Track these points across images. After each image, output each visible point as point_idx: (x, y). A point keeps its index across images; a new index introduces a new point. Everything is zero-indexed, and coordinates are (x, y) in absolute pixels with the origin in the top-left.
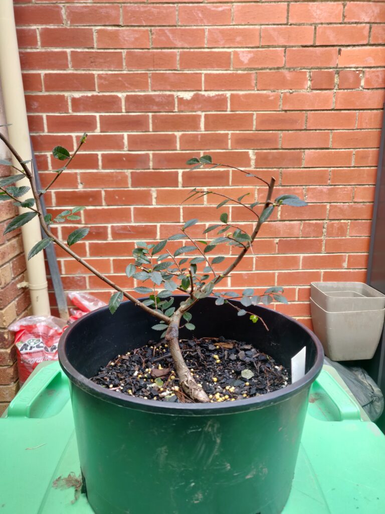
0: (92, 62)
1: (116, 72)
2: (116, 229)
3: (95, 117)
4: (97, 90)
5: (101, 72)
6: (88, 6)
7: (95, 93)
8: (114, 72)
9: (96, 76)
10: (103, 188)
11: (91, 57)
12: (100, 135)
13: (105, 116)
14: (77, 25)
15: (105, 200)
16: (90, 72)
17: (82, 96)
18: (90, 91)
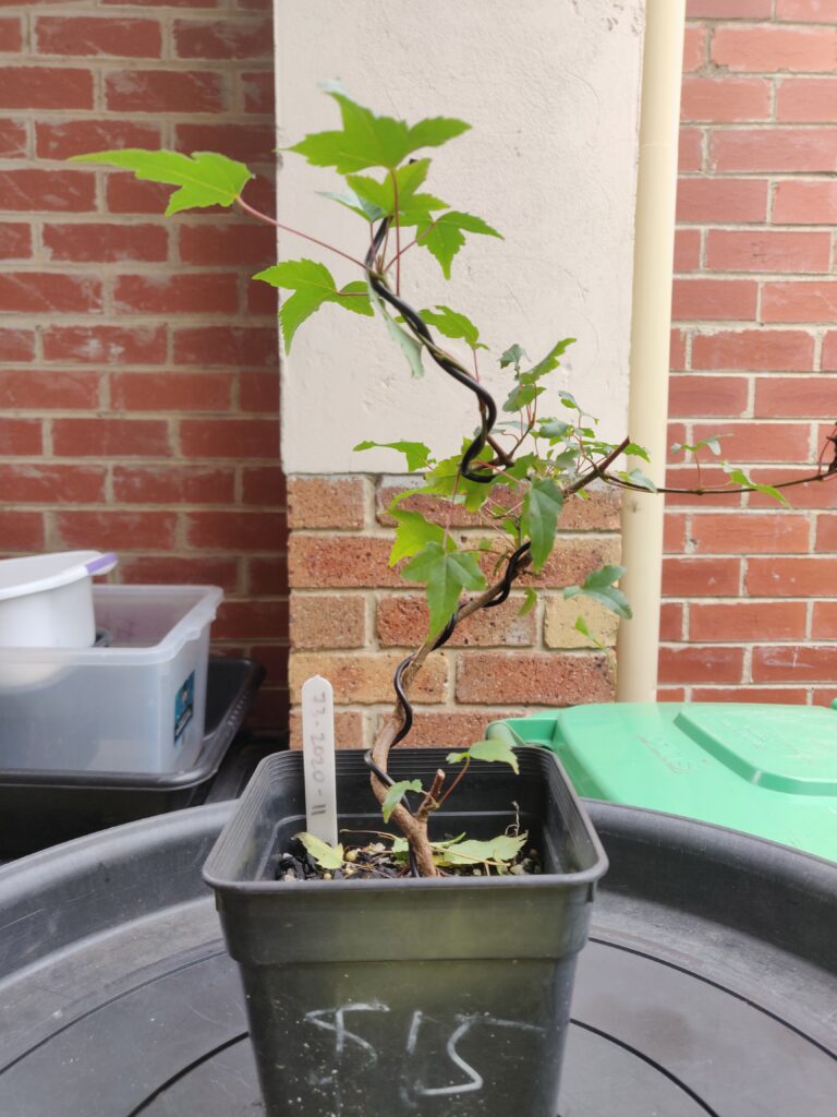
0: (755, 255)
1: (810, 279)
2: (766, 655)
3: (744, 382)
4: (759, 319)
5: (773, 278)
6: (764, 131)
7: (752, 327)
8: (804, 279)
9: (760, 286)
10: (744, 554)
11: (754, 244)
12: (753, 425)
13: (770, 379)
14: (733, 171)
15: (745, 583)
16: (749, 278)
17: (721, 333)
18: (741, 320)
